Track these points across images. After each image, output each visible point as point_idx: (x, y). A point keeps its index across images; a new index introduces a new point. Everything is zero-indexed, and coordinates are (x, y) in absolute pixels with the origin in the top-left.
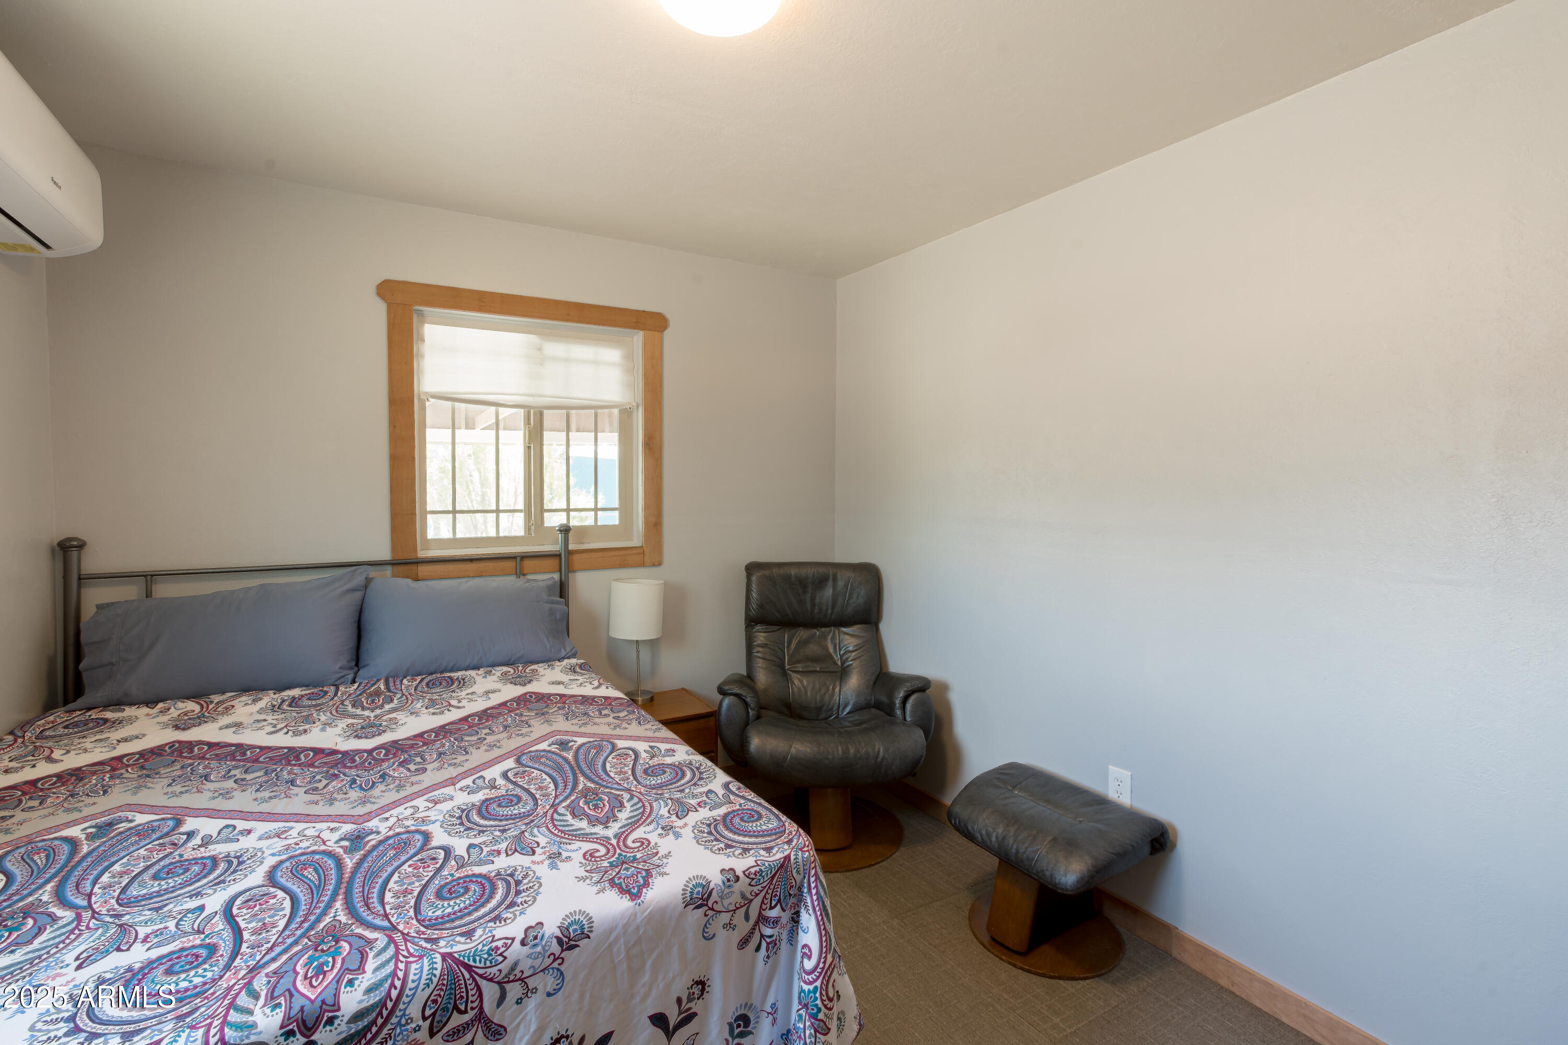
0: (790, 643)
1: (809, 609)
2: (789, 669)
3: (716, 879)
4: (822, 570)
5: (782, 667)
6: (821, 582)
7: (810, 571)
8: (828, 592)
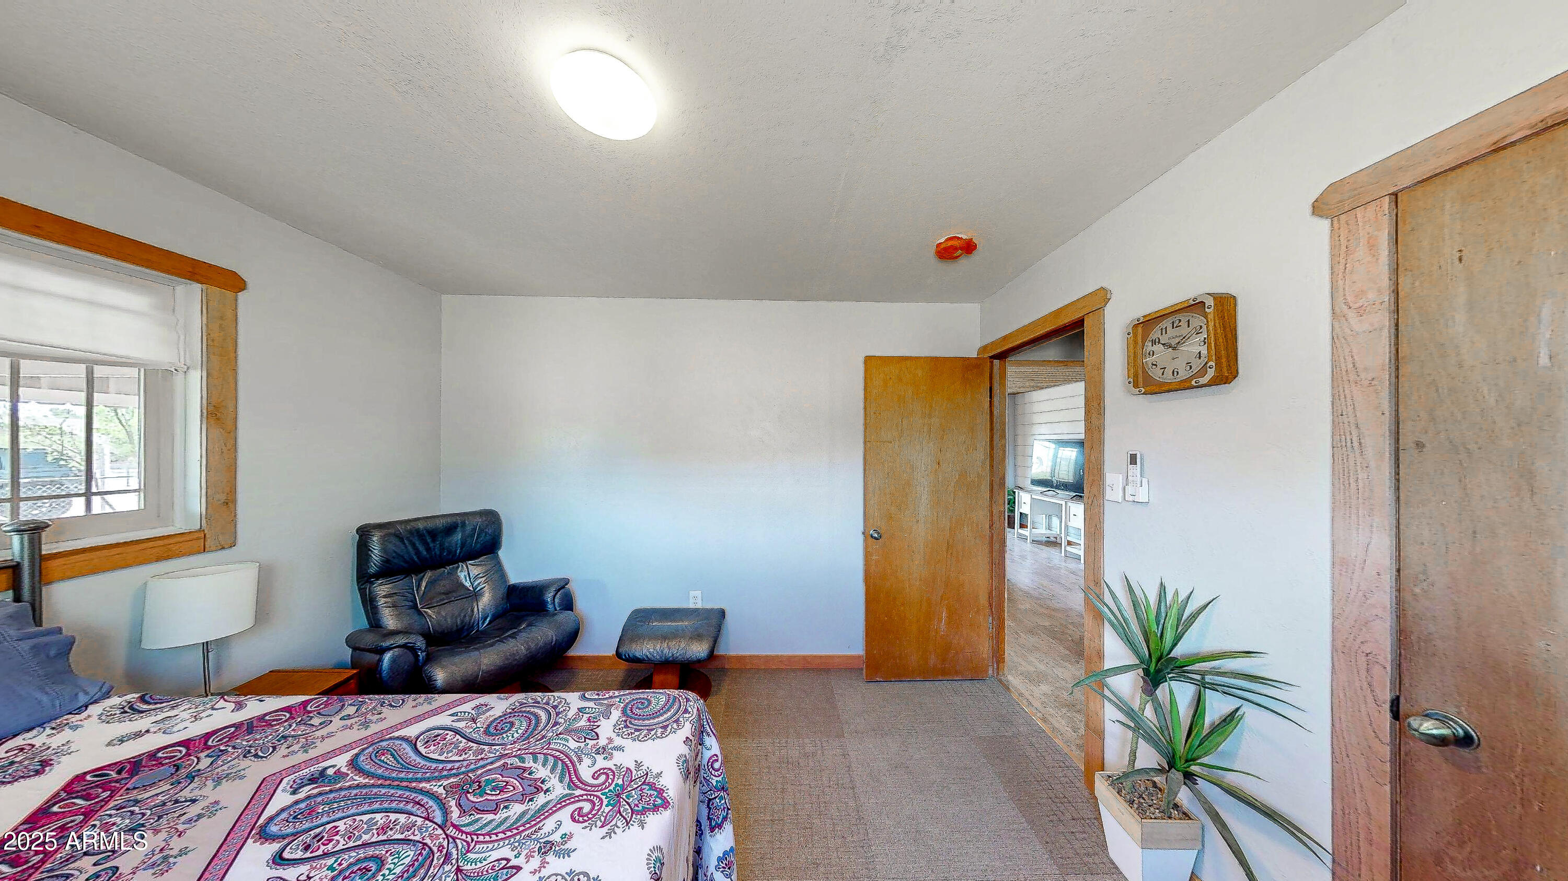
0: (419, 586)
1: (438, 553)
2: (422, 608)
3: (684, 750)
4: (449, 520)
5: (415, 606)
6: (450, 529)
7: (440, 523)
8: (458, 537)
